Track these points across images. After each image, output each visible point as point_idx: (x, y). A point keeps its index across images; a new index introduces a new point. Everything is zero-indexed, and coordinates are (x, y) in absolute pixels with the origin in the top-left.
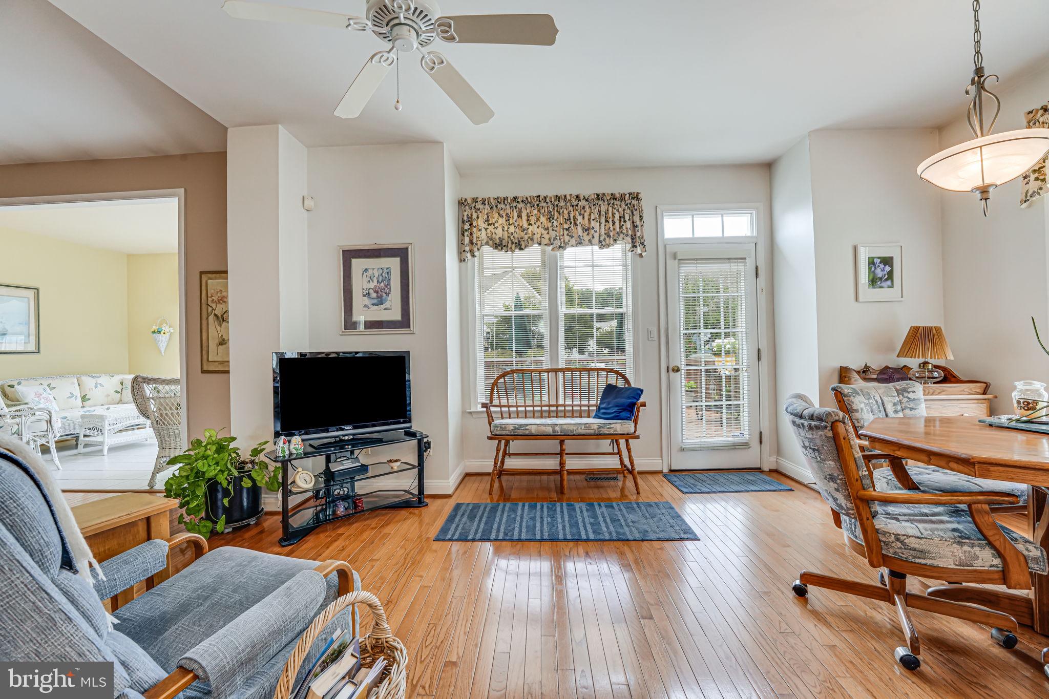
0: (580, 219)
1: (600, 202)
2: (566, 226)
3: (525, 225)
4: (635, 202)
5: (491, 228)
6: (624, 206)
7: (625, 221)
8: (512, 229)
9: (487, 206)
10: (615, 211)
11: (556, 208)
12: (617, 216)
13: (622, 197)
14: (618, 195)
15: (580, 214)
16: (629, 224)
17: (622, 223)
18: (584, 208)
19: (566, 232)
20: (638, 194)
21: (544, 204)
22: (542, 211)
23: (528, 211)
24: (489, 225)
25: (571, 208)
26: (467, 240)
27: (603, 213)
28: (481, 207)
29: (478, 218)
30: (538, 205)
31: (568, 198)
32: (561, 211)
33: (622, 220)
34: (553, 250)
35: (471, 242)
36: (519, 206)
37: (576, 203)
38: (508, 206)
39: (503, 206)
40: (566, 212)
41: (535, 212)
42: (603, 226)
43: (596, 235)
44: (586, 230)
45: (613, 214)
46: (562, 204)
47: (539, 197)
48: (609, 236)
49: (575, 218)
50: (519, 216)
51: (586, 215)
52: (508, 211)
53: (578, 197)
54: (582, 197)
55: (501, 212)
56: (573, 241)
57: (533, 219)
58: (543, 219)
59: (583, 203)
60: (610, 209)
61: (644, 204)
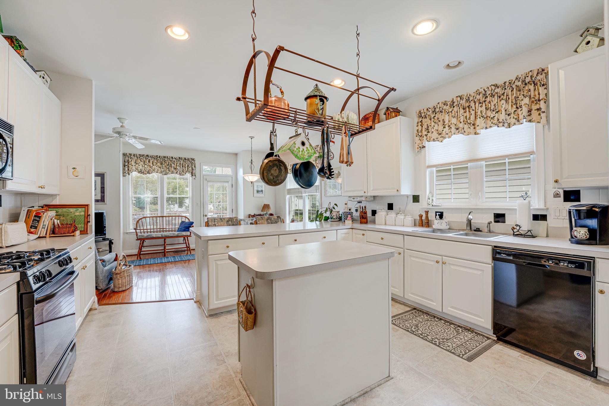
0: (173, 165)
1: (180, 160)
2: (167, 167)
3: (151, 165)
4: (193, 161)
5: (137, 165)
6: (189, 162)
7: (189, 167)
8: (146, 166)
9: (135, 157)
10: (186, 164)
11: (164, 160)
12: (186, 165)
13: (188, 159)
14: (187, 159)
15: (173, 163)
16: (190, 168)
17: (188, 168)
18: (174, 161)
19: (167, 169)
20: (194, 159)
21: (159, 159)
22: (158, 161)
23: (153, 160)
24: (136, 164)
25: (169, 161)
26: (126, 169)
27: (181, 164)
28: (133, 157)
29: (131, 161)
30: (157, 159)
31: (169, 157)
32: (166, 162)
33: (188, 167)
34: (162, 175)
35: (128, 170)
36: (149, 158)
37: (171, 159)
38: (145, 158)
39: (142, 158)
40: (167, 162)
41: (156, 161)
42: (181, 168)
43: (179, 171)
44: (175, 169)
45: (185, 165)
46: (166, 159)
47: (157, 156)
48: (183, 172)
49: (171, 164)
50: (149, 162)
51: (175, 164)
52: (145, 160)
53: (172, 157)
54: (174, 158)
55: (142, 160)
56: (170, 172)
57: (155, 164)
58: (159, 164)
59: (174, 160)
60: (184, 163)
61: (196, 162)
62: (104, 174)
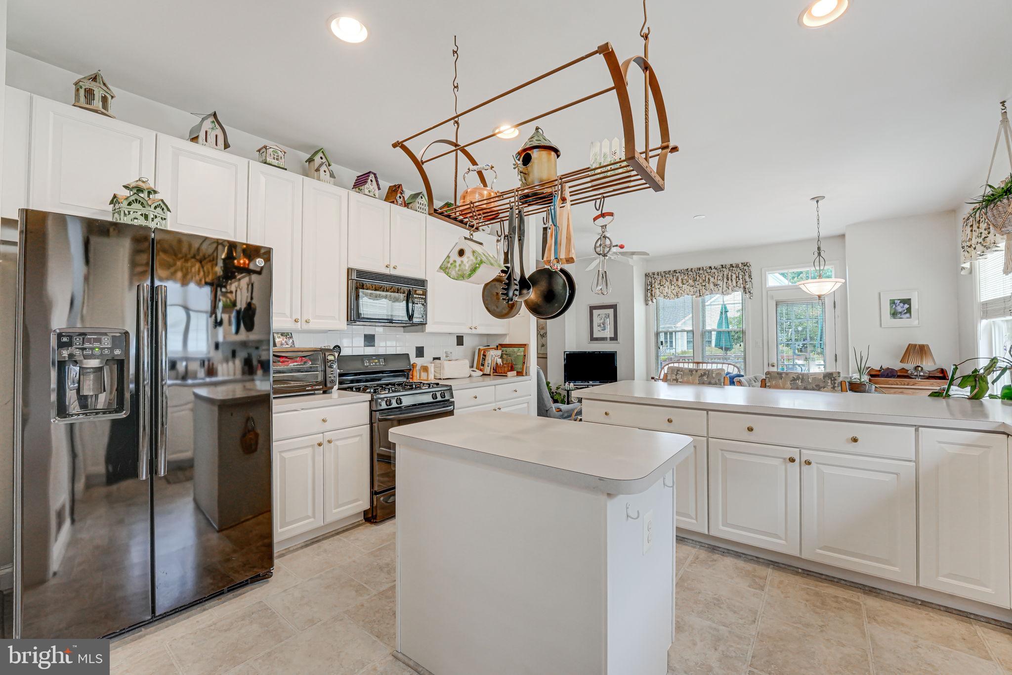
0: (712, 280)
1: (724, 269)
2: (703, 284)
3: (681, 285)
4: (746, 268)
5: (662, 287)
6: (739, 271)
7: (739, 279)
8: (673, 287)
9: (660, 276)
10: (733, 274)
11: (698, 274)
12: (734, 276)
13: (737, 266)
14: (734, 265)
15: (712, 277)
16: (741, 281)
17: (738, 280)
18: (714, 273)
19: (704, 287)
20: (747, 263)
21: (691, 273)
22: (690, 277)
23: (682, 277)
24: (661, 286)
25: (706, 274)
26: (649, 294)
27: (725, 276)
28: (657, 277)
29: (655, 282)
30: (687, 274)
31: (705, 268)
32: (701, 276)
33: (738, 279)
34: (696, 297)
35: (652, 295)
36: (677, 275)
37: (709, 271)
38: (671, 276)
39: (668, 275)
40: (704, 276)
41: (686, 278)
42: (725, 283)
43: (721, 288)
44: (716, 285)
45: (731, 276)
46: (701, 272)
47: (688, 269)
48: (728, 288)
49: (709, 279)
50: (677, 280)
51: (716, 277)
52: (671, 278)
53: (710, 267)
54: (713, 267)
55: (667, 279)
56: (708, 292)
57: (685, 281)
58: (691, 281)
59: (714, 270)
60: (730, 273)
61: (753, 269)
62: (616, 305)
